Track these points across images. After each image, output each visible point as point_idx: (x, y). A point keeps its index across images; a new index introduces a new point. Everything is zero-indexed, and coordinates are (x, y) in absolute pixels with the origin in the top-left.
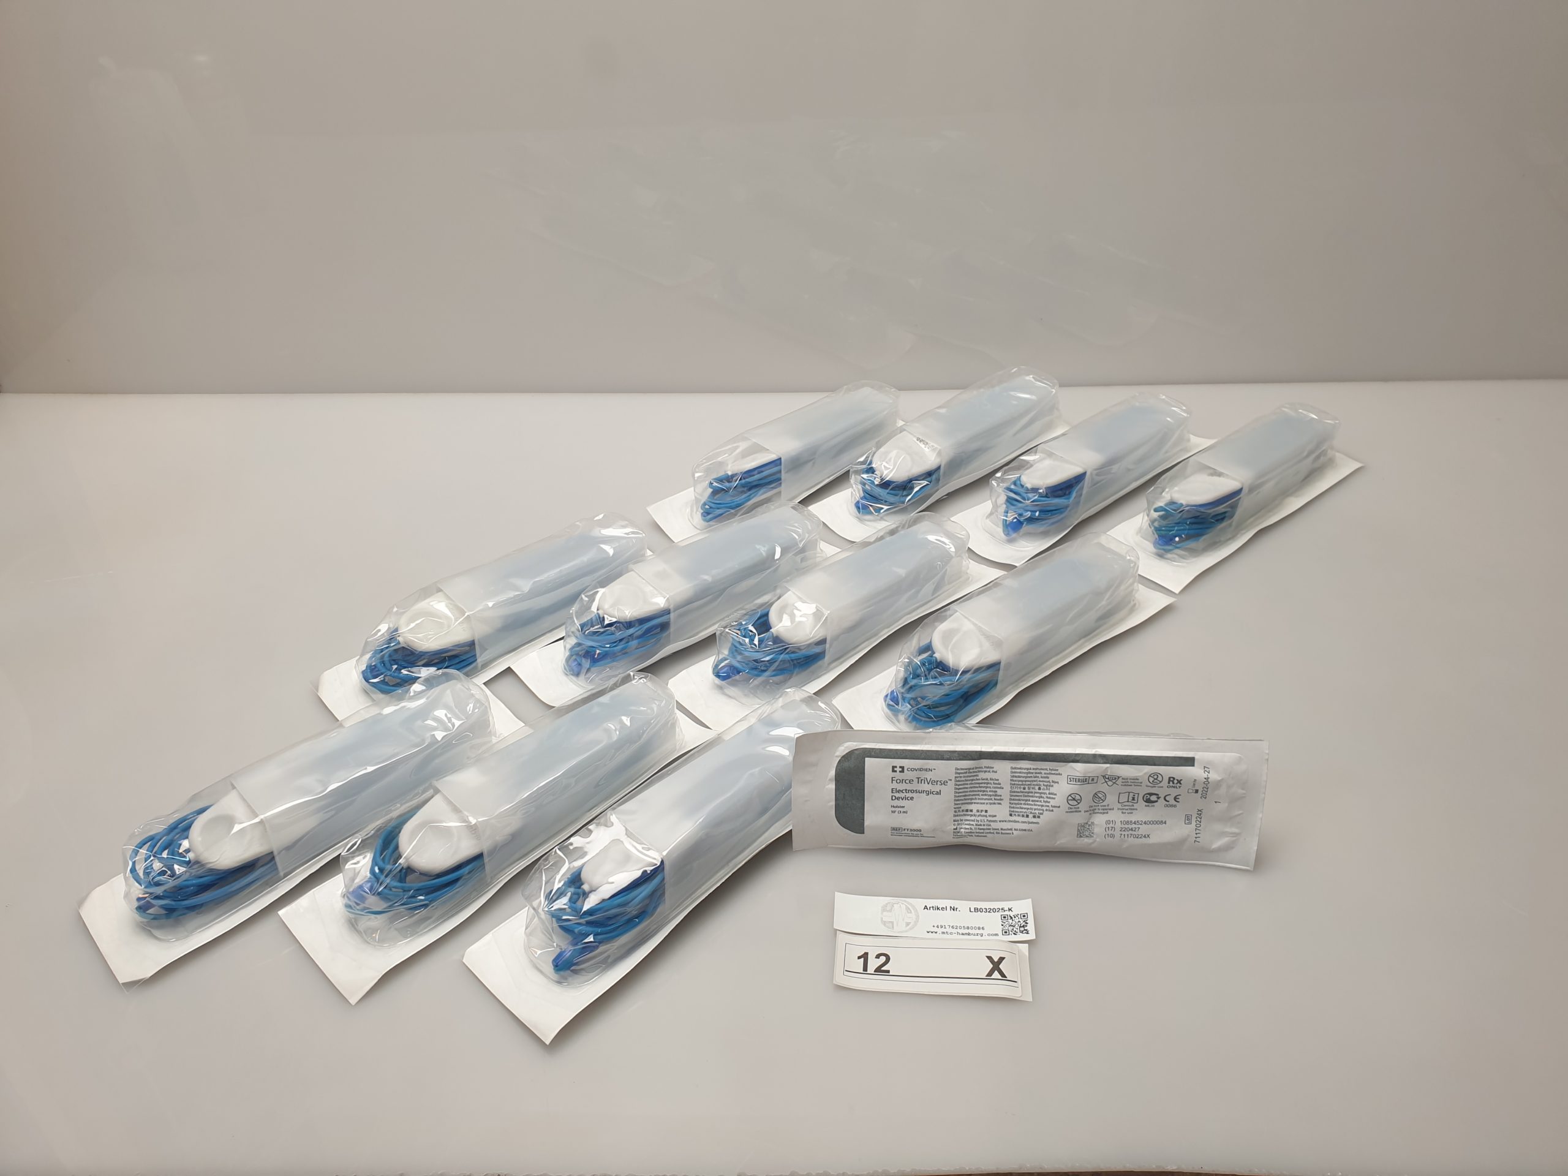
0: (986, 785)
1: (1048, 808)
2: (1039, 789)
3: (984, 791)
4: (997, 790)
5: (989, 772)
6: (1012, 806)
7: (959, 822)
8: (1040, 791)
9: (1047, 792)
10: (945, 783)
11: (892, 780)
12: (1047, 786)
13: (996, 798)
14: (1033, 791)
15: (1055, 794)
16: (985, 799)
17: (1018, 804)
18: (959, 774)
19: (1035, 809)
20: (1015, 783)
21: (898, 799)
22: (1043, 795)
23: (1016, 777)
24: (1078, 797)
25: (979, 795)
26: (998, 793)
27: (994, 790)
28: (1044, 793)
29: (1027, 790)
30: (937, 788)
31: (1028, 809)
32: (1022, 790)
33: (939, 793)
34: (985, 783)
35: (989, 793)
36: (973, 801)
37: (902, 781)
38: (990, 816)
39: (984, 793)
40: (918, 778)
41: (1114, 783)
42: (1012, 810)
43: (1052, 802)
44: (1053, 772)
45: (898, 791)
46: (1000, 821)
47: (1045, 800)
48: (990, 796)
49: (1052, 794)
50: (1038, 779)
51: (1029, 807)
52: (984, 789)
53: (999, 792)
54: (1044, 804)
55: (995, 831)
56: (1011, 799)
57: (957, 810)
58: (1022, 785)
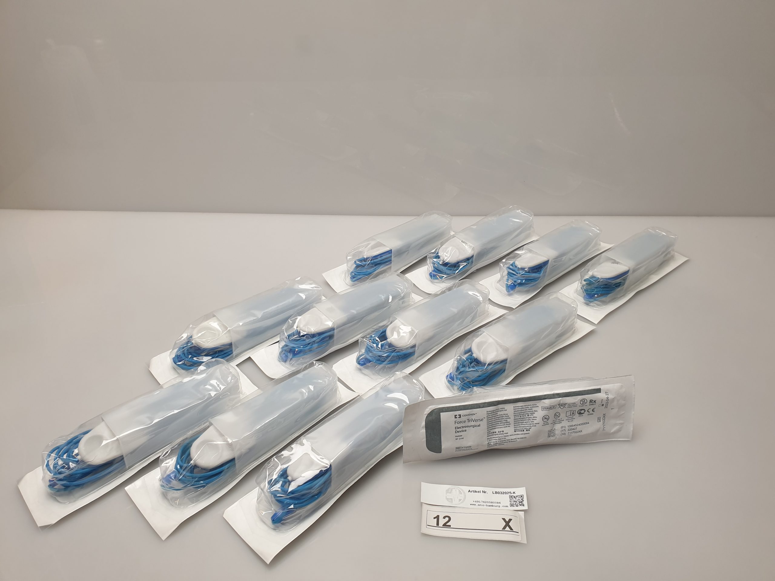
0: (501, 418)
1: (533, 425)
2: (528, 416)
4: (507, 419)
5: (503, 411)
6: (515, 426)
7: (490, 439)
8: (528, 417)
9: (532, 417)
10: (482, 420)
11: (455, 423)
12: (531, 414)
13: (507, 423)
14: (525, 417)
15: (536, 417)
16: (502, 425)
17: (518, 425)
18: (489, 414)
19: (527, 427)
20: (516, 414)
21: (458, 432)
22: (530, 419)
23: (516, 411)
24: (547, 417)
25: (498, 423)
26: (508, 421)
27: (506, 420)
28: (531, 418)
29: (522, 417)
30: (478, 423)
31: (523, 427)
32: (520, 418)
33: (479, 426)
34: (501, 417)
35: (504, 422)
36: (496, 427)
37: (460, 422)
38: (505, 433)
39: (501, 422)
40: (468, 419)
41: (564, 407)
42: (515, 428)
43: (535, 422)
44: (534, 406)
45: (459, 428)
46: (510, 436)
47: (532, 421)
48: (504, 423)
49: (535, 417)
50: (527, 411)
51: (524, 426)
52: (501, 420)
53: (508, 420)
54: (531, 423)
55: (508, 441)
56: (514, 423)
57: (489, 433)
58: (520, 415)
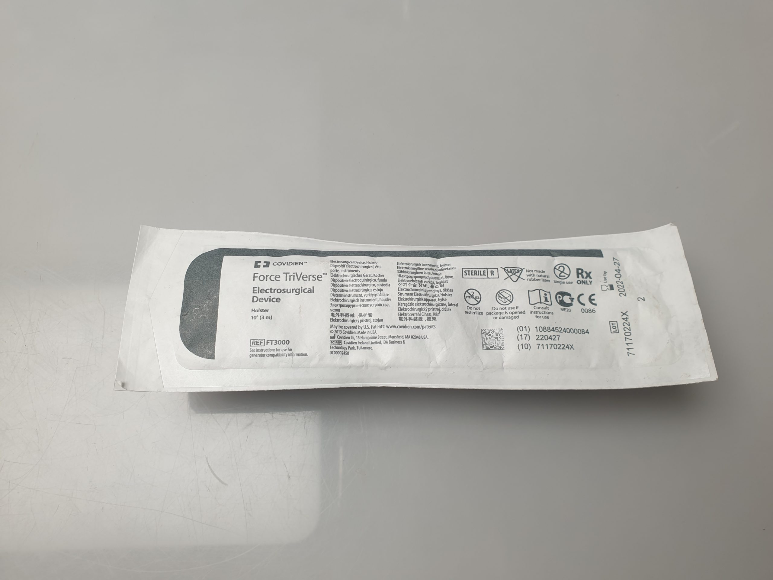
0: (368, 283)
1: (444, 307)
2: (432, 287)
3: (367, 290)
4: (382, 287)
5: (372, 267)
6: (402, 307)
7: (338, 329)
8: (432, 289)
9: (442, 288)
10: (318, 278)
11: (254, 277)
12: (441, 282)
13: (382, 297)
14: (425, 288)
15: (451, 290)
16: (369, 300)
17: (409, 304)
18: (336, 266)
19: (430, 309)
20: (404, 278)
21: (260, 300)
22: (436, 293)
23: (404, 272)
24: (476, 294)
25: (361, 295)
26: (385, 292)
27: (379, 288)
28: (438, 291)
29: (418, 287)
30: (308, 285)
31: (421, 309)
32: (412, 287)
33: (311, 291)
34: (368, 280)
35: (373, 293)
36: (354, 303)
37: (266, 278)
38: (375, 320)
39: (368, 293)
40: (286, 274)
42: (402, 312)
43: (449, 300)
44: (445, 267)
45: (262, 291)
46: (388, 327)
47: (441, 298)
48: (375, 295)
49: (447, 290)
50: (430, 276)
51: (422, 307)
52: (368, 287)
53: (386, 290)
54: (439, 302)
55: (382, 340)
56: (400, 299)
57: (335, 313)
58: (412, 281)
